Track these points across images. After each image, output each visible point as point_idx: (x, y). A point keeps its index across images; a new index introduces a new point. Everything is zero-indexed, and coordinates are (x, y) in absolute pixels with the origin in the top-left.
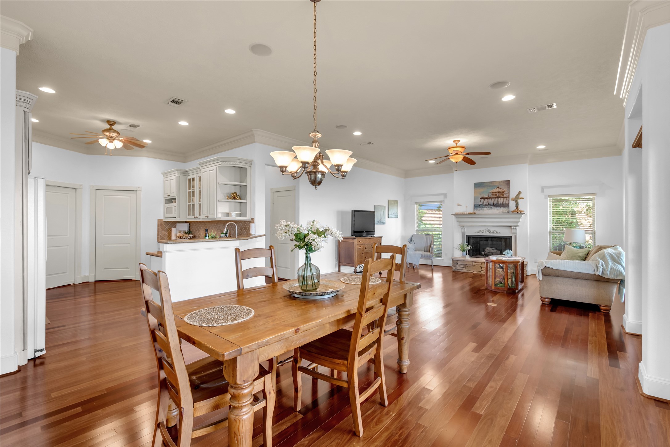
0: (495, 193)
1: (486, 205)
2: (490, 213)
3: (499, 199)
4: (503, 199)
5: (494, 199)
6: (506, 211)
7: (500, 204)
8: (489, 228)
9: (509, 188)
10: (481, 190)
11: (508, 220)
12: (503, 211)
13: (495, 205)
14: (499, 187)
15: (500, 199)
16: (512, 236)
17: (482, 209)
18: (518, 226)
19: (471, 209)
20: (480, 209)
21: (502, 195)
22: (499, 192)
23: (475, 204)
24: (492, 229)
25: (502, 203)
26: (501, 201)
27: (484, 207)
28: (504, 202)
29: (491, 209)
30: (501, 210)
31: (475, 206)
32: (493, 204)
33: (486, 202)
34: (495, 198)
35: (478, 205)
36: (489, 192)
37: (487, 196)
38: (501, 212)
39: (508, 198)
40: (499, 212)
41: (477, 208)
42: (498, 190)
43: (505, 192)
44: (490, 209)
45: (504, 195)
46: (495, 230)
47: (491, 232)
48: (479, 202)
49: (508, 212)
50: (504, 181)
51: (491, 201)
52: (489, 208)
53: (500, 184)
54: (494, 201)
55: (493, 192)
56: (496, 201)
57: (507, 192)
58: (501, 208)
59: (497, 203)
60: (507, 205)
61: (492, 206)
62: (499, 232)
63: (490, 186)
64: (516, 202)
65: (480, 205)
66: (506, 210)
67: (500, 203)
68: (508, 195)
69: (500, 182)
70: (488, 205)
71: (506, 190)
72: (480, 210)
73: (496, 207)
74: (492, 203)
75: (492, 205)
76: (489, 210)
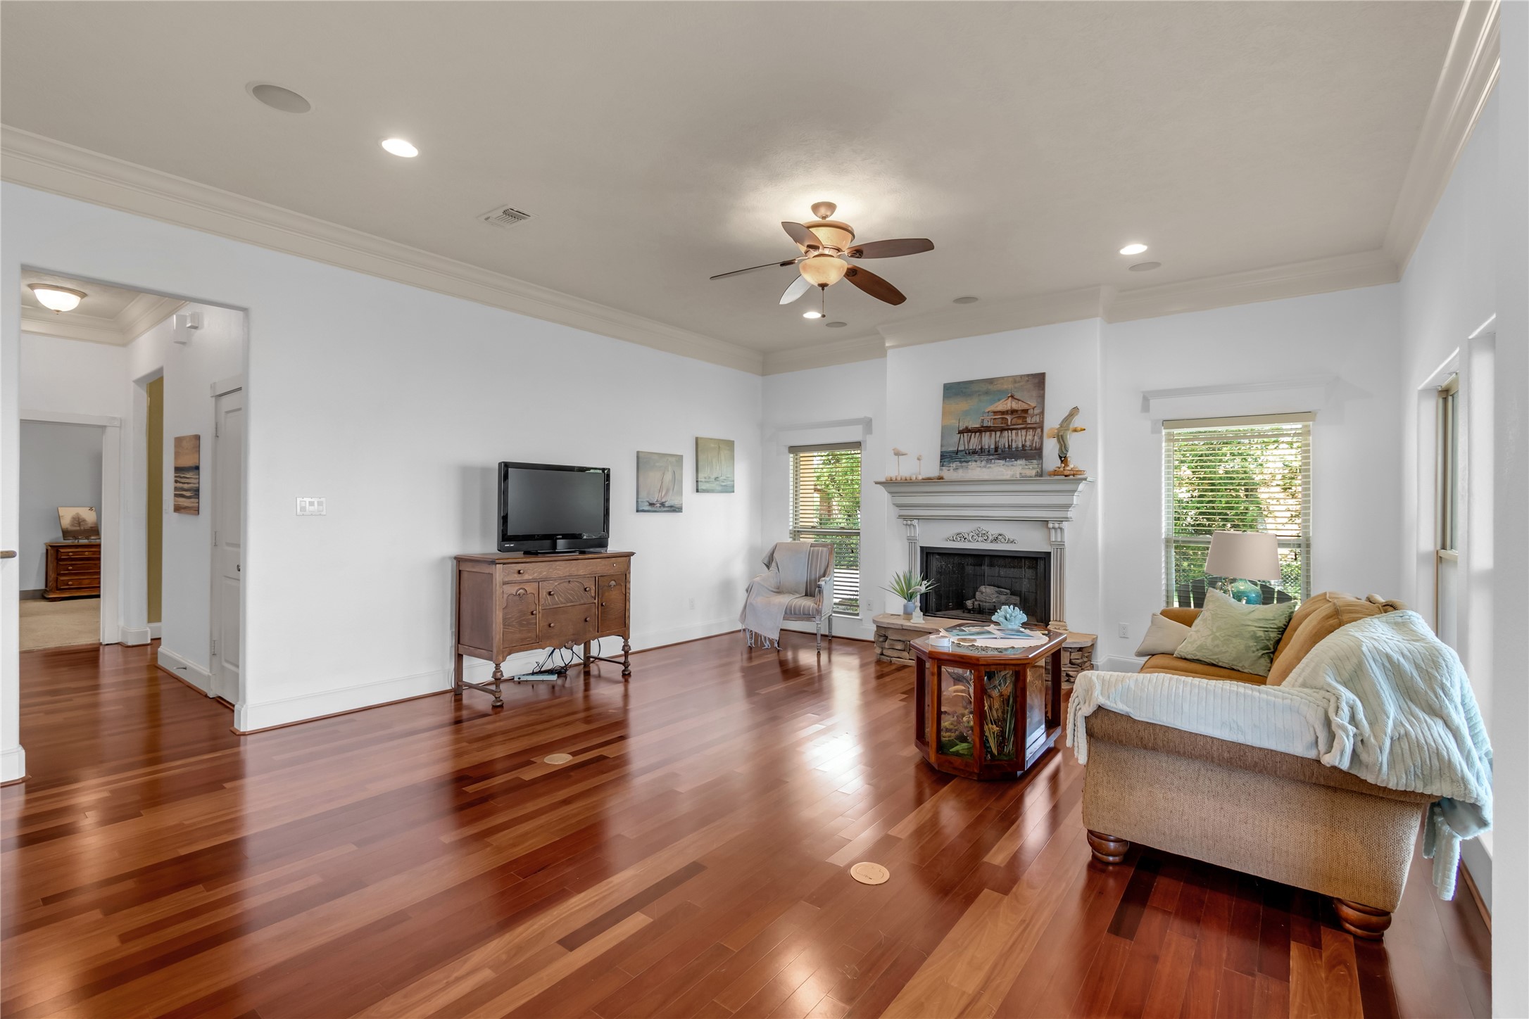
0: (1003, 413)
1: (974, 452)
2: (986, 477)
3: (1014, 432)
4: (1024, 432)
5: (998, 433)
6: (1034, 472)
7: (1017, 448)
8: (985, 527)
9: (1042, 397)
10: (962, 405)
11: (1038, 499)
12: (1023, 472)
13: (1000, 451)
14: (1012, 397)
15: (1017, 434)
16: (1049, 554)
17: (964, 464)
18: (1067, 519)
19: (931, 467)
20: (958, 464)
21: (1020, 421)
22: (1013, 412)
23: (944, 449)
24: (993, 529)
25: (1020, 446)
26: (1018, 439)
27: (969, 458)
28: (1028, 444)
29: (988, 465)
30: (1017, 468)
31: (947, 457)
32: (996, 449)
33: (974, 442)
34: (1002, 430)
35: (953, 452)
36: (984, 413)
37: (976, 424)
38: (1018, 476)
39: (1039, 430)
40: (1013, 476)
41: (950, 462)
42: (1008, 405)
43: (1030, 412)
44: (985, 467)
45: (1029, 420)
46: (1001, 532)
47: (991, 538)
48: (954, 443)
49: (1040, 474)
50: (1028, 375)
51: (988, 441)
52: (984, 463)
53: (1017, 385)
54: (997, 439)
55: (995, 413)
56: (1004, 439)
57: (1037, 411)
58: (1019, 462)
59: (1007, 446)
60: (1035, 453)
61: (991, 457)
62: (1012, 538)
63: (987, 393)
64: (1059, 442)
65: (957, 452)
66: (1033, 468)
67: (1014, 446)
68: (1038, 421)
69: (1016, 379)
70: (980, 452)
71: (1033, 404)
72: (956, 469)
73: (1004, 458)
74: (993, 446)
75: (992, 451)
76: (984, 469)
